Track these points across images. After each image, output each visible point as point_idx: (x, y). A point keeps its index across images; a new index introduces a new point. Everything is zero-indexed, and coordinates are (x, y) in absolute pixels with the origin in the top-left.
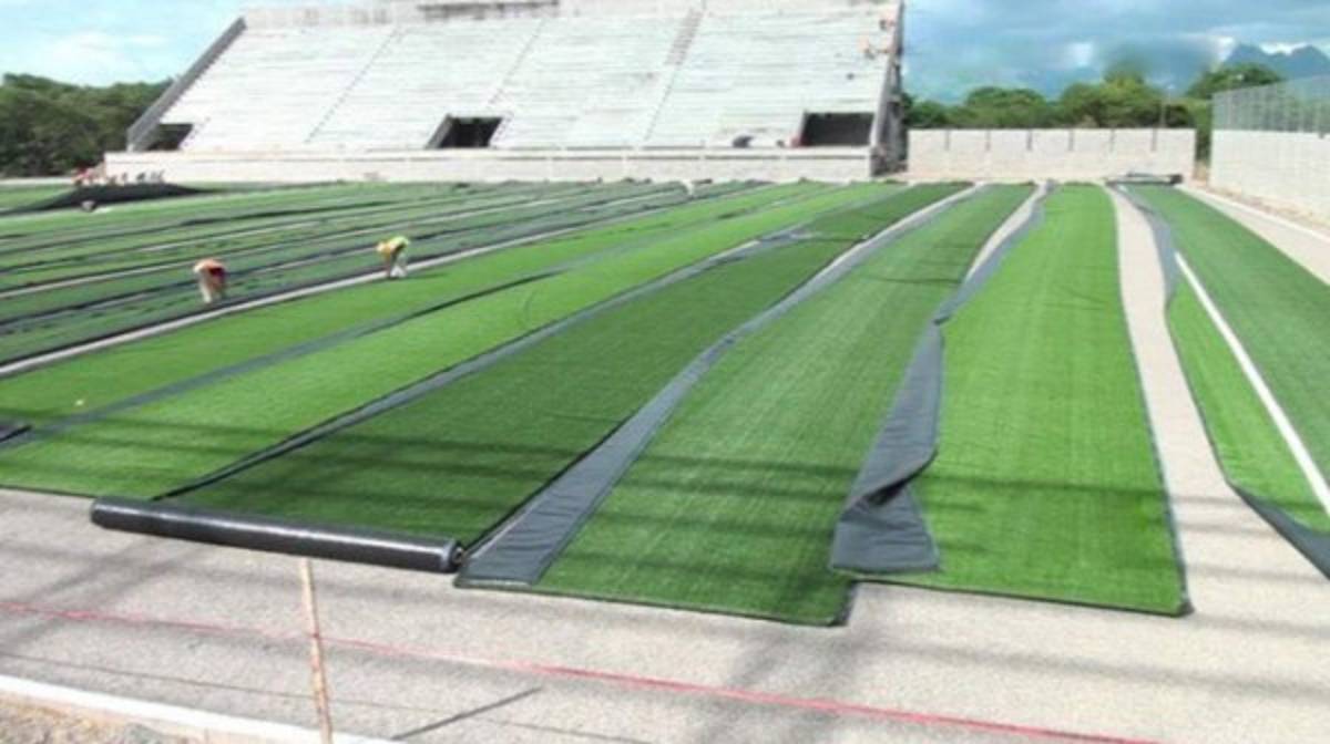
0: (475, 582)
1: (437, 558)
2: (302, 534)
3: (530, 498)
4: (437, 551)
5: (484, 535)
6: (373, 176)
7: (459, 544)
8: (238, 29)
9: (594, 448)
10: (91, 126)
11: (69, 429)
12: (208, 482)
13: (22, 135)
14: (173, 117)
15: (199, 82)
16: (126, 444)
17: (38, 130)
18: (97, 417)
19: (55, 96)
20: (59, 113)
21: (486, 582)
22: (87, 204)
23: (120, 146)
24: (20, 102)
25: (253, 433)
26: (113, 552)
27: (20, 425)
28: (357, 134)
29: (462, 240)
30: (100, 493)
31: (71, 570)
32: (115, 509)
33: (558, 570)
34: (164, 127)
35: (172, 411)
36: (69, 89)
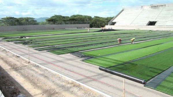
0: (147, 86)
1: (142, 82)
2: (124, 75)
3: (156, 76)
4: (142, 81)
5: (149, 80)
6: (139, 29)
7: (145, 81)
8: (123, 10)
9: (165, 70)
10: (104, 22)
11: (98, 58)
12: (113, 66)
13: (96, 23)
14: (114, 21)
15: (117, 17)
16: (104, 60)
17: (98, 23)
18: (101, 57)
19: (100, 19)
20: (100, 21)
21: (148, 87)
22: (103, 31)
23: (107, 25)
24: (96, 19)
25: (120, 61)
26: (101, 73)
27: (92, 56)
28: (137, 23)
29: (150, 38)
30: (101, 66)
31: (96, 74)
32: (102, 68)
33: (158, 87)
34: (113, 22)
35: (110, 57)
36: (102, 18)
